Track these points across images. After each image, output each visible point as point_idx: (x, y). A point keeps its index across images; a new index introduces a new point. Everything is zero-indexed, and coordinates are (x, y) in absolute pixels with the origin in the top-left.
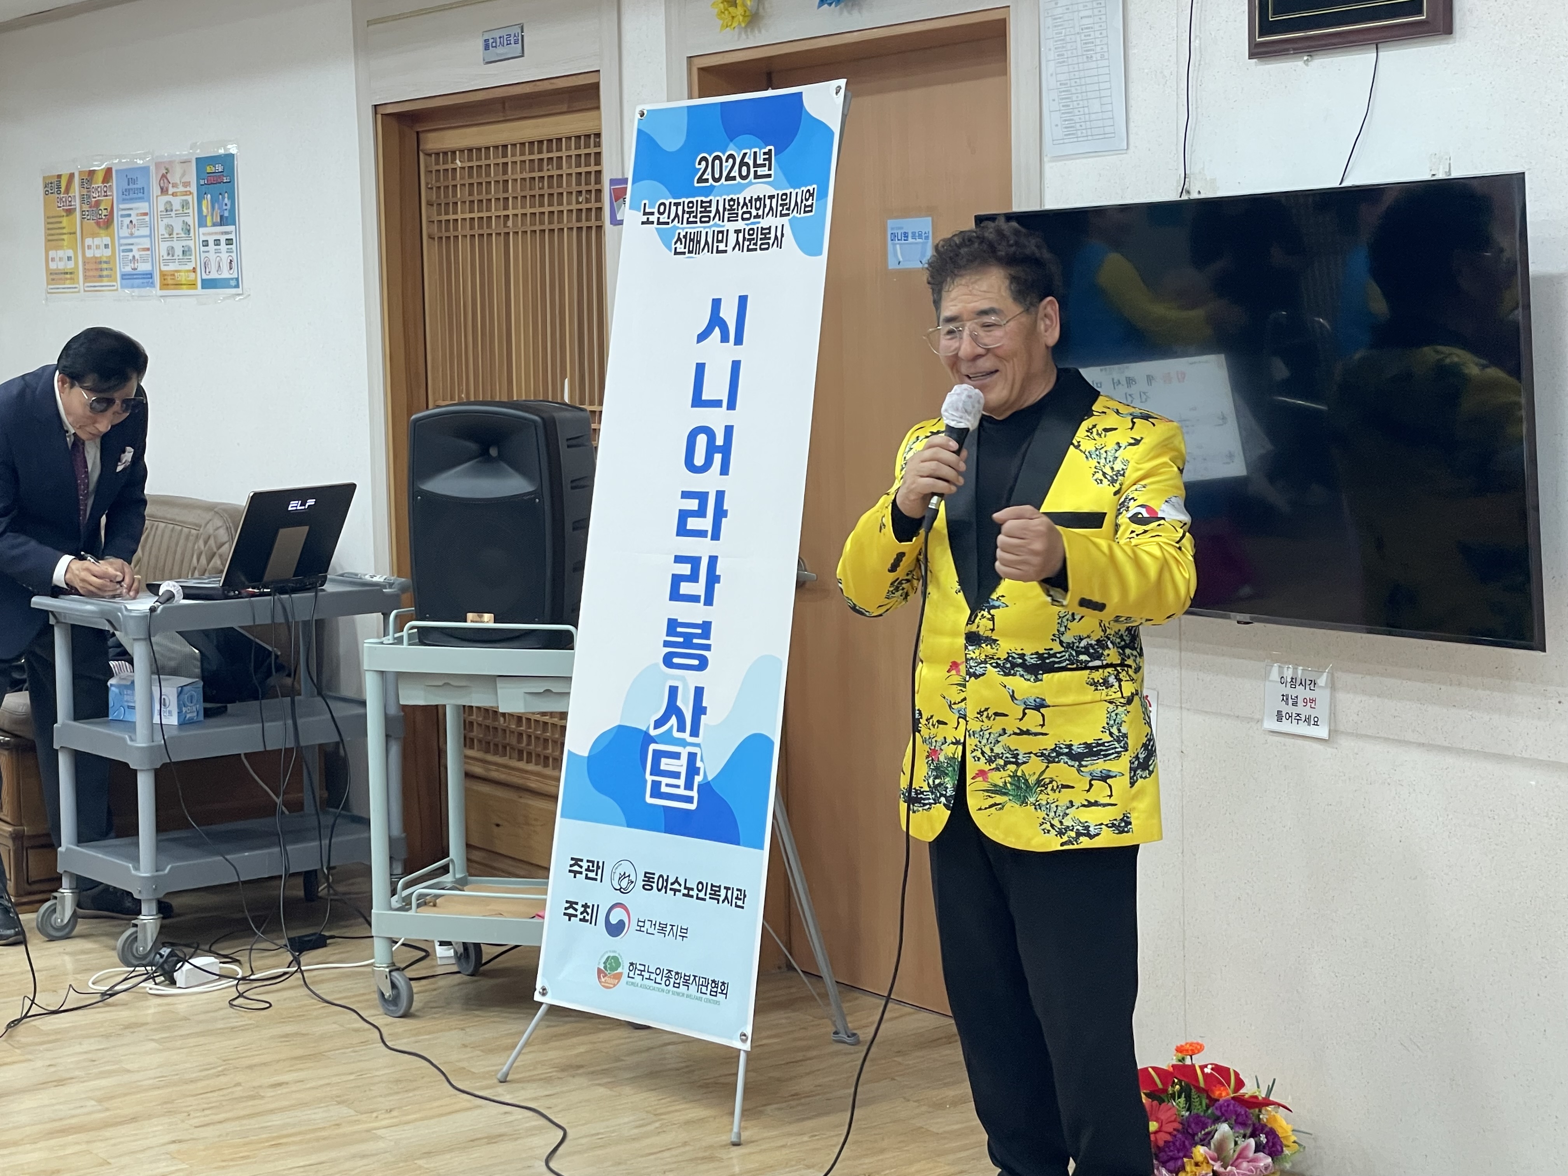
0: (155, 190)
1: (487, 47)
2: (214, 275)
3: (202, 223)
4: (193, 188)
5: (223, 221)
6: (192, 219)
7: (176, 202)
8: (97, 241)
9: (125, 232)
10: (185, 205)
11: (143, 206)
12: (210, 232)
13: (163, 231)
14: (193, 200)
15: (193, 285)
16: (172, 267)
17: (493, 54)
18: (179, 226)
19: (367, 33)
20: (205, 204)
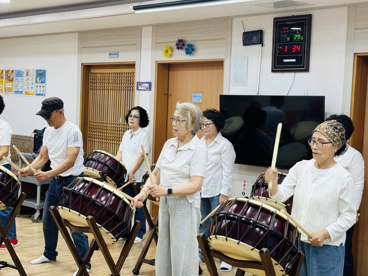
0: (25, 75)
1: (110, 55)
2: (39, 93)
3: (36, 82)
4: (35, 75)
5: (42, 82)
6: (34, 81)
7: (30, 78)
8: (9, 84)
9: (16, 83)
10: (33, 79)
11: (22, 78)
12: (39, 84)
13: (26, 83)
14: (35, 78)
15: (33, 94)
16: (28, 91)
18: (30, 82)
19: (82, 49)
20: (38, 79)
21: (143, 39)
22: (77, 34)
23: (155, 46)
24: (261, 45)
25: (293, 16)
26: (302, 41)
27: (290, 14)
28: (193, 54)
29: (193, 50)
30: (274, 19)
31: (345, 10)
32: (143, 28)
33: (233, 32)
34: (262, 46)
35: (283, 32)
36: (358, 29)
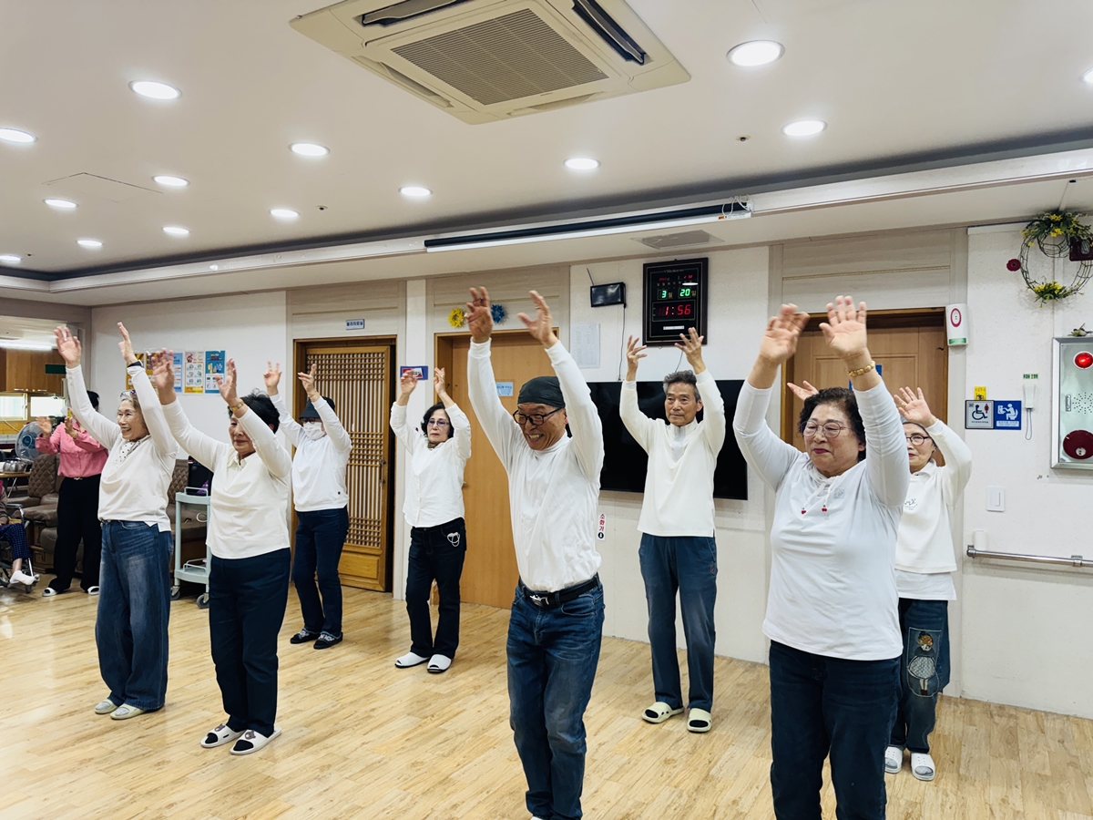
0: (184, 360)
1: (348, 324)
2: (212, 389)
3: (207, 371)
4: (204, 361)
6: (203, 370)
7: (195, 366)
10: (199, 366)
12: (211, 375)
13: (188, 373)
14: (204, 365)
15: (201, 392)
16: (191, 386)
17: (350, 327)
18: (196, 373)
19: (292, 317)
20: (210, 367)
21: (410, 300)
22: (284, 293)
23: (433, 308)
24: (622, 305)
25: (676, 261)
26: (695, 298)
27: (671, 258)
28: (503, 321)
29: (503, 315)
30: (645, 265)
31: (766, 250)
32: (409, 283)
33: (572, 287)
34: (625, 307)
35: (661, 284)
36: (787, 278)
